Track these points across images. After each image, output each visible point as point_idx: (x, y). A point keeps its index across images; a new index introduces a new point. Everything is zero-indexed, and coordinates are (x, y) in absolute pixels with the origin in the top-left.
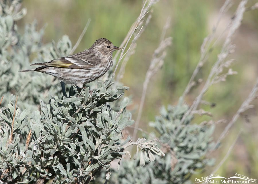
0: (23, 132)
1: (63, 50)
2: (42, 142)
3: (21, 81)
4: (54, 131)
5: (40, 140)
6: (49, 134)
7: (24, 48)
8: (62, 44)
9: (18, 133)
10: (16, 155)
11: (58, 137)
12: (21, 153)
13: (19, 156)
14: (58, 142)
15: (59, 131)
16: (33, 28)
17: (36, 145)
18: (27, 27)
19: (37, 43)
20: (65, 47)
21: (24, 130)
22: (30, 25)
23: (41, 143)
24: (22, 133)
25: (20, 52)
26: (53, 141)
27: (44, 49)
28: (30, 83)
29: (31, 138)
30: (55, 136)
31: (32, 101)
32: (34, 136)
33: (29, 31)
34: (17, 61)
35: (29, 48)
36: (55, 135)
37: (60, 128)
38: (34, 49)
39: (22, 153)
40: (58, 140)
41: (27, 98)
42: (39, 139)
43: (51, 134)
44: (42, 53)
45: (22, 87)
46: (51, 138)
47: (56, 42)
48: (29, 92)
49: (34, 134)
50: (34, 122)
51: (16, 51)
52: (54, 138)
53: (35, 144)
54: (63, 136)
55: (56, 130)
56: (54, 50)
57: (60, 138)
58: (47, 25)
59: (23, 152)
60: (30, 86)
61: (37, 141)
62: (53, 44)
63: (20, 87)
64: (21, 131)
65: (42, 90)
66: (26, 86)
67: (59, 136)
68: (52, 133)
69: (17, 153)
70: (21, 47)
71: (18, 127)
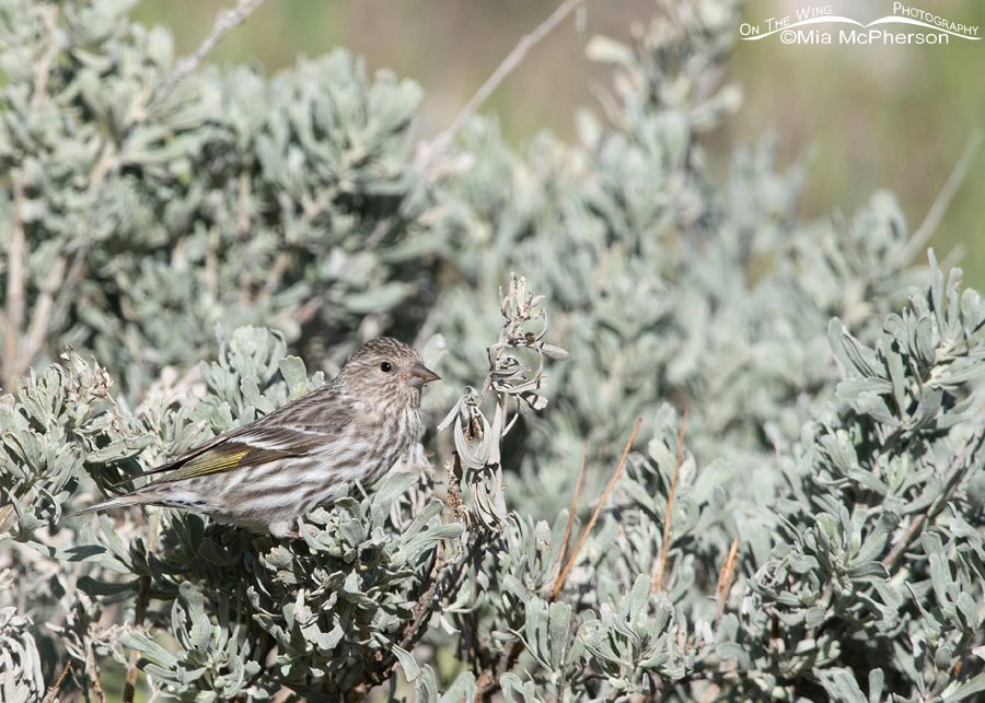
0: (704, 547)
1: (873, 246)
2: (772, 584)
3: (711, 361)
4: (819, 540)
5: (766, 577)
6: (799, 548)
7: (728, 236)
8: (872, 225)
9: (686, 552)
10: (680, 636)
11: (834, 563)
12: (698, 628)
13: (691, 639)
14: (835, 581)
15: (837, 537)
16: (762, 161)
17: (750, 594)
18: (740, 157)
19: (774, 216)
20: (880, 235)
21: (708, 537)
22: (752, 148)
23: (768, 587)
24: (700, 551)
25: (713, 252)
26: (814, 578)
27: (802, 241)
28: (746, 368)
29: (736, 572)
30: (823, 559)
31: (750, 438)
32: (748, 563)
33: (749, 174)
34: (697, 283)
35: (746, 237)
36: (821, 553)
37: (841, 528)
38: (766, 239)
39: (702, 627)
40: (834, 574)
41: (734, 424)
42: (763, 571)
43: (808, 551)
44: (793, 255)
45: (716, 384)
46: (806, 564)
47: (850, 213)
48: (740, 404)
49: (750, 557)
50: (750, 512)
51: (698, 246)
52: (817, 566)
53: (748, 589)
54: (851, 556)
55: (824, 532)
56: (841, 247)
57: (840, 565)
58: (814, 150)
59: (708, 626)
60: (744, 383)
61: (756, 581)
62: (837, 227)
63: (705, 383)
64: (697, 546)
65: (790, 395)
66: (732, 380)
67: (838, 558)
68: (809, 546)
69: (684, 629)
70: (715, 229)
71: (686, 528)
